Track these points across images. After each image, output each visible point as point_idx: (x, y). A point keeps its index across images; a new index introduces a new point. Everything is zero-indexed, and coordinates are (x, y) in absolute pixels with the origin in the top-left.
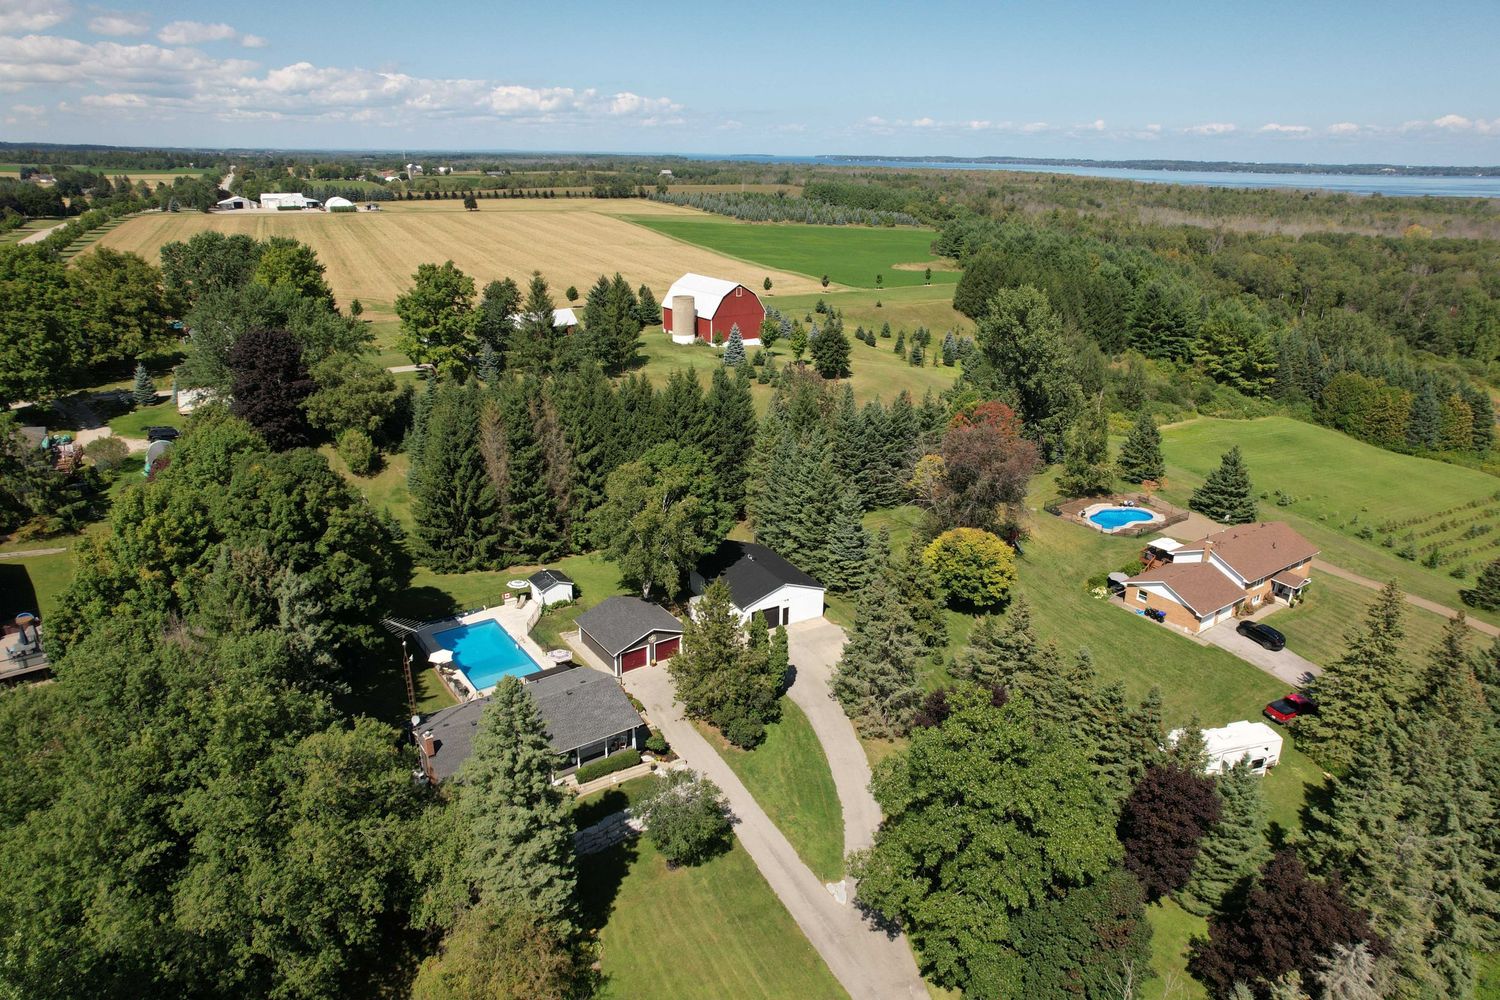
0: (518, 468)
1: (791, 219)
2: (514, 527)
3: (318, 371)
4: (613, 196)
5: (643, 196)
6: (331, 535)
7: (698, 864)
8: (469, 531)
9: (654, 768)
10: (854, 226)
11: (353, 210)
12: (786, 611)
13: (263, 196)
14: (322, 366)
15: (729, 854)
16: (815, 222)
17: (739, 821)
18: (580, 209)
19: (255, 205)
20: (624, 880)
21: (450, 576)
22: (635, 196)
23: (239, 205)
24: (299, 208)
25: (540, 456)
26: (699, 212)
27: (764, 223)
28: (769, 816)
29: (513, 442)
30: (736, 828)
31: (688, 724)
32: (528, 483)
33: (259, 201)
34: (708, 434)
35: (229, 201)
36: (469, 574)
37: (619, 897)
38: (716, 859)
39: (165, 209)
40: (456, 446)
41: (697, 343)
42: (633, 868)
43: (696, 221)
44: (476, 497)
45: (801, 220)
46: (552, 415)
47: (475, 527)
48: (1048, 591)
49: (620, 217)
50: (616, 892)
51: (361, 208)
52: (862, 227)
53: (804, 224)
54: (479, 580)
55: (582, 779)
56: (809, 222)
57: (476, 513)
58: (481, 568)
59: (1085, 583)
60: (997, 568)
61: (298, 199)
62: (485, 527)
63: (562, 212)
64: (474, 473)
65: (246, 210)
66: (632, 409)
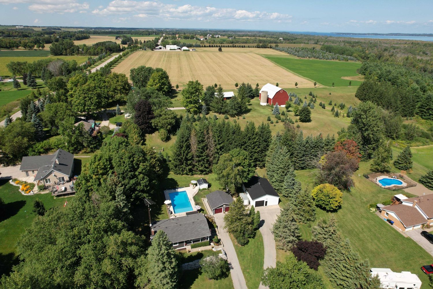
0: (199, 148)
1: (314, 57)
2: (197, 164)
3: (156, 113)
4: (262, 47)
5: (271, 47)
6: (139, 170)
7: (217, 280)
8: (184, 164)
9: (213, 248)
10: (335, 61)
11: (189, 50)
12: (266, 202)
13: (167, 46)
14: (157, 111)
15: (227, 278)
16: (322, 59)
17: (233, 268)
18: (251, 52)
20: (196, 280)
21: (178, 176)
22: (268, 48)
23: (160, 48)
24: (175, 50)
25: (206, 145)
26: (286, 54)
27: (305, 59)
28: (242, 269)
29: (199, 141)
30: (231, 271)
31: (228, 234)
32: (202, 153)
33: (165, 47)
34: (256, 142)
35: (158, 47)
36: (183, 175)
37: (193, 285)
38: (223, 279)
39: (143, 49)
40: (183, 141)
41: (267, 105)
42: (200, 276)
43: (284, 57)
44: (187, 155)
45: (318, 58)
46: (211, 134)
47: (186, 163)
48: (355, 206)
49: (262, 55)
50: (193, 283)
51: (191, 50)
52: (337, 61)
53: (318, 59)
54: (185, 178)
55: (192, 247)
56: (320, 59)
57: (187, 160)
58: (187, 174)
59: (368, 205)
60: (335, 199)
61: (175, 47)
62: (189, 164)
63: (245, 53)
64: (187, 148)
65: (162, 50)
66: (234, 133)
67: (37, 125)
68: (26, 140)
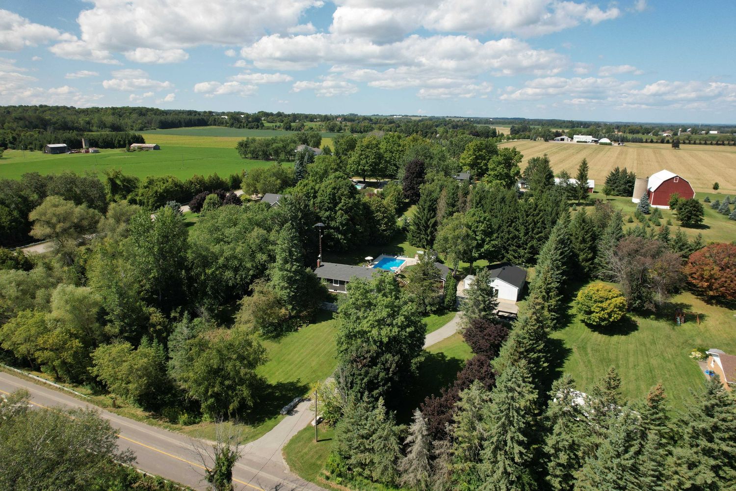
11: (610, 144)
13: (575, 136)
14: (429, 175)
19: (570, 139)
23: (562, 140)
24: (586, 142)
33: (572, 138)
35: (559, 138)
39: (531, 139)
51: (615, 144)
61: (589, 138)
65: (565, 141)
67: (298, 172)
68: (279, 181)
